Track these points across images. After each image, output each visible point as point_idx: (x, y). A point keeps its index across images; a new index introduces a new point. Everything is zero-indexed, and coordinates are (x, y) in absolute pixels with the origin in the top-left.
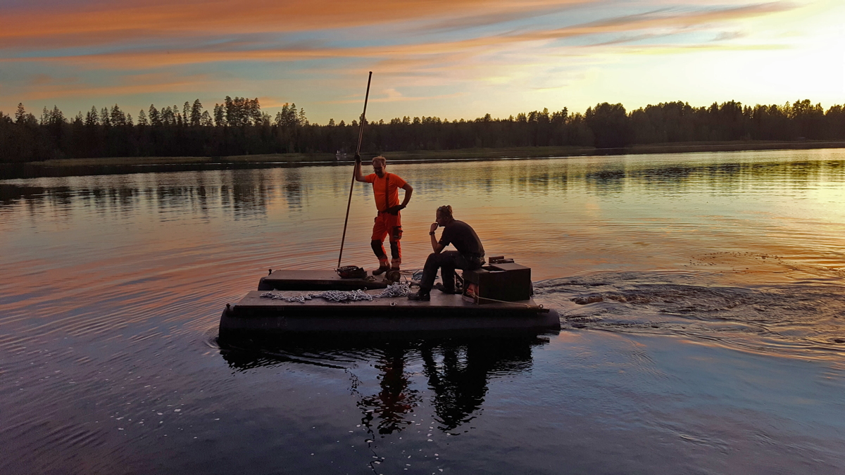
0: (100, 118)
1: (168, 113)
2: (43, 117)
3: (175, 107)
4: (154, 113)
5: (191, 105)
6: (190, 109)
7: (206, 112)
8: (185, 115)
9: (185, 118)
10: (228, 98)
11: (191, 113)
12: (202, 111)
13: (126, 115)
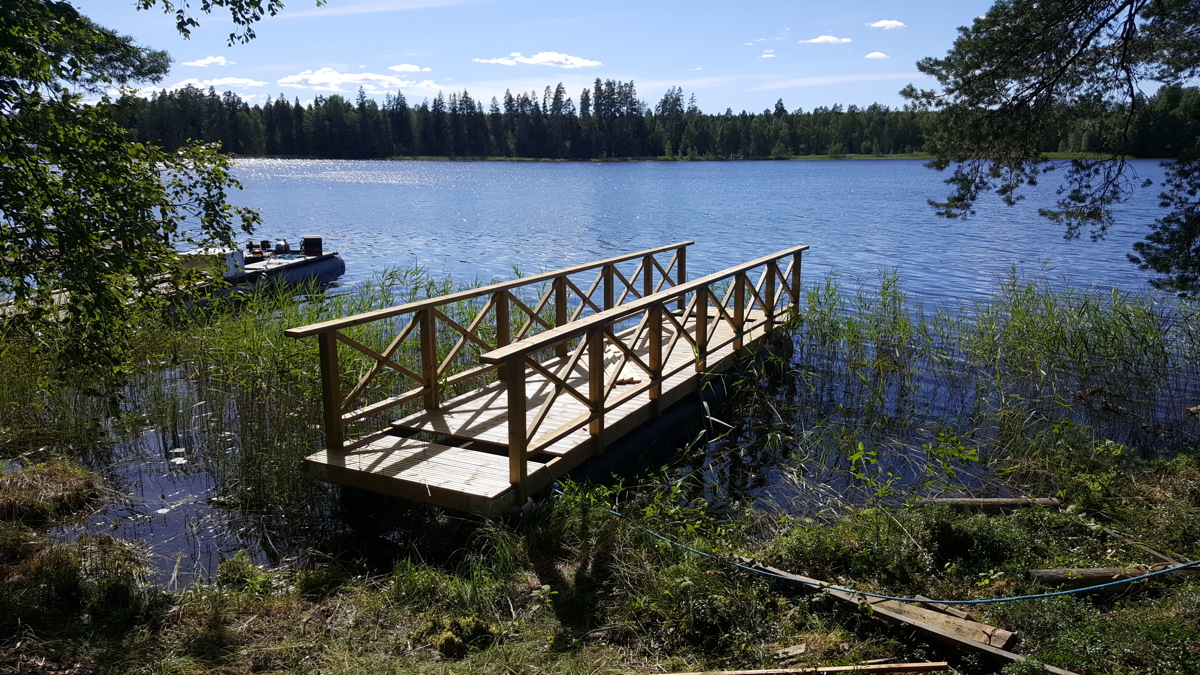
0: (448, 106)
1: (525, 101)
2: (386, 103)
3: (534, 93)
4: (509, 101)
5: (553, 90)
6: (553, 96)
7: (569, 100)
8: (544, 103)
9: (544, 107)
10: (598, 82)
11: (552, 101)
12: (565, 98)
13: (476, 103)
